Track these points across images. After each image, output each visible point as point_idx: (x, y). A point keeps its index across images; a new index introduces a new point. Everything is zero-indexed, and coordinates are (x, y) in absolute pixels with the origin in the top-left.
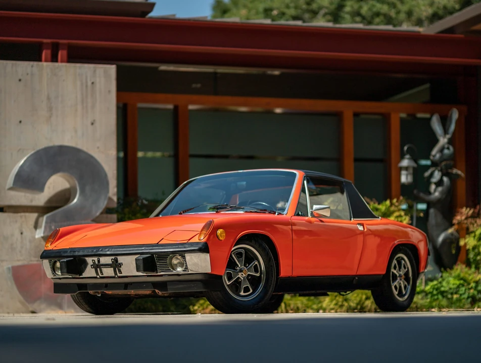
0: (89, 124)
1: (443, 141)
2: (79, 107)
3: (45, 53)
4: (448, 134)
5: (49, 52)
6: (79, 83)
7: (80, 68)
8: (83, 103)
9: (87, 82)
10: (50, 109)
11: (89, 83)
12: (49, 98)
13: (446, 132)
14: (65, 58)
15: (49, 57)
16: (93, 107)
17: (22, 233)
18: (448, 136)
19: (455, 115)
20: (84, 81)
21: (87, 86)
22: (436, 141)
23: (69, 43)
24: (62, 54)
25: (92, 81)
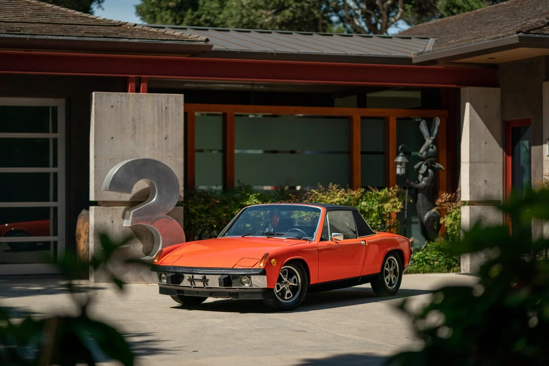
0: (164, 139)
1: (429, 141)
2: (156, 126)
3: (131, 86)
4: (432, 136)
5: (134, 84)
6: (156, 108)
7: (157, 96)
8: (159, 123)
9: (162, 107)
10: (135, 128)
11: (164, 108)
12: (133, 120)
13: (431, 135)
14: (146, 89)
15: (134, 89)
16: (167, 125)
17: (112, 222)
18: (432, 138)
19: (438, 122)
20: (160, 107)
21: (162, 110)
22: (424, 141)
23: (148, 78)
24: (143, 86)
25: (166, 106)
